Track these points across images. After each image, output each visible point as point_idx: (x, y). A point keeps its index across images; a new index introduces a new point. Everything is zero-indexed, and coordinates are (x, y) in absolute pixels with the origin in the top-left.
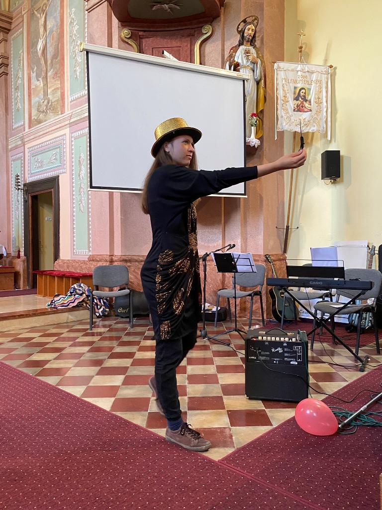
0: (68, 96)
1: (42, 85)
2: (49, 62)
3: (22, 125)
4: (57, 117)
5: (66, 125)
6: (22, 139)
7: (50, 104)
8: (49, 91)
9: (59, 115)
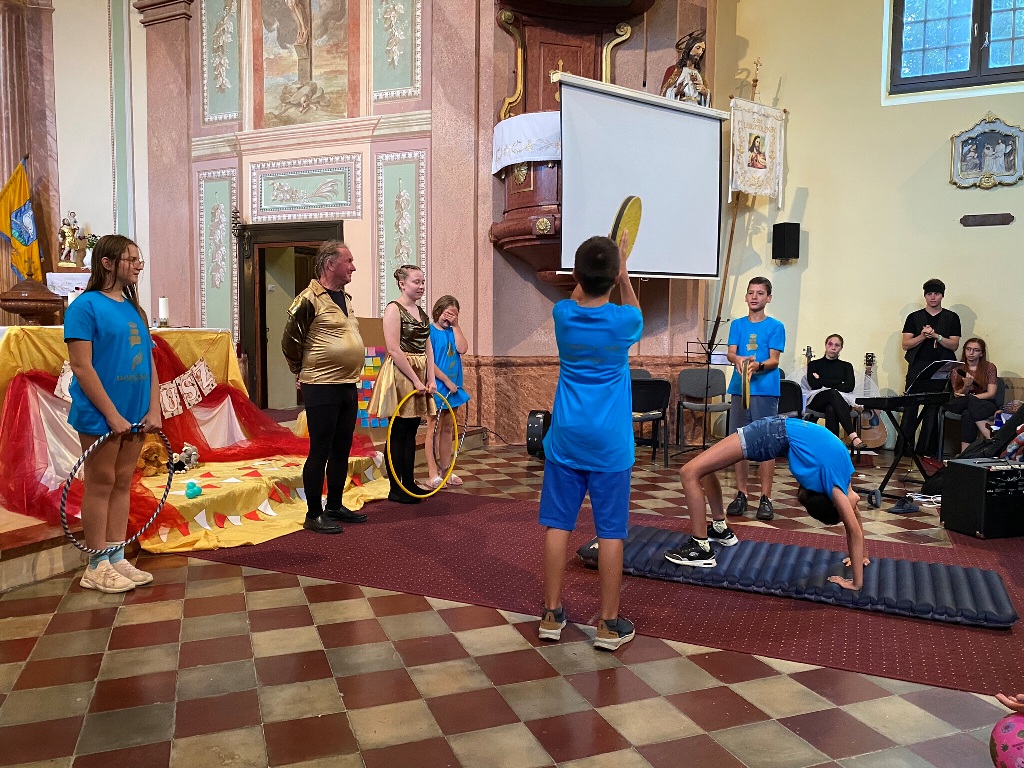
0: (368, 90)
1: (295, 57)
2: (316, 22)
3: (233, 120)
4: (338, 121)
5: (364, 137)
6: (235, 144)
7: (318, 94)
8: (315, 72)
9: (343, 117)
